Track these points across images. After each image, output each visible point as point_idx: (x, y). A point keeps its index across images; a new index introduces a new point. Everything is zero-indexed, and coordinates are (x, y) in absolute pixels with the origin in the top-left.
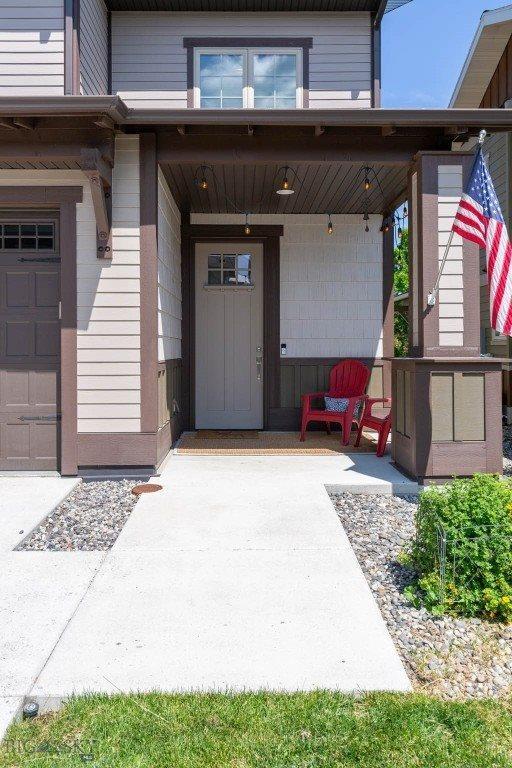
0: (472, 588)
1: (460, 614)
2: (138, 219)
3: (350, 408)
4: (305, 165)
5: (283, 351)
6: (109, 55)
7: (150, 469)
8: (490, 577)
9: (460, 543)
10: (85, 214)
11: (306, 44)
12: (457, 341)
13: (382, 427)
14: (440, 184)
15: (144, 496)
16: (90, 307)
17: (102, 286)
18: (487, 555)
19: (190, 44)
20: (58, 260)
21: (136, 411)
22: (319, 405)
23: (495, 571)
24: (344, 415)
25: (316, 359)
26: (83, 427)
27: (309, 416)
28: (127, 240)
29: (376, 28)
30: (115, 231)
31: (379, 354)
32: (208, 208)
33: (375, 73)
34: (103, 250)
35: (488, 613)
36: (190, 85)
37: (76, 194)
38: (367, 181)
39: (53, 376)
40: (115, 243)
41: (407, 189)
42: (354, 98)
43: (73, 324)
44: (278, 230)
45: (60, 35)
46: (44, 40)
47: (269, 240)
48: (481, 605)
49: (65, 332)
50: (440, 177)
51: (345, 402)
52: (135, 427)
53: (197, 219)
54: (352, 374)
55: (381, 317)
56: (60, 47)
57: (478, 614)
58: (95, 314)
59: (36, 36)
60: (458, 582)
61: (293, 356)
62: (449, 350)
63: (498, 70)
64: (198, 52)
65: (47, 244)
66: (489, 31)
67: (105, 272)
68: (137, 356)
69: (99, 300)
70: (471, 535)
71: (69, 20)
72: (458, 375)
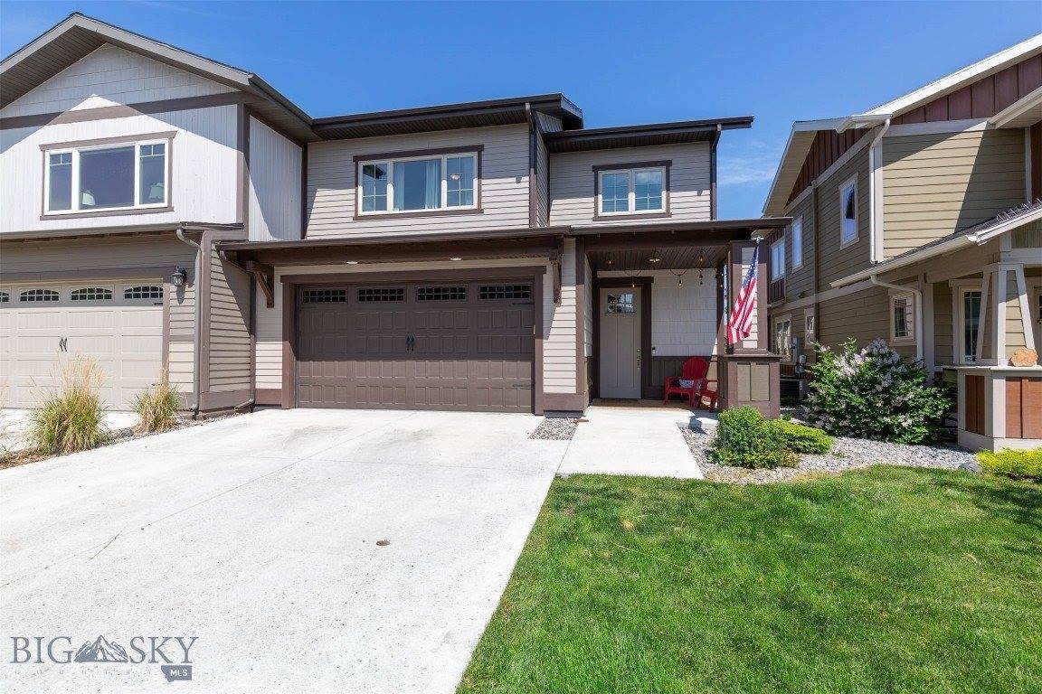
0: (739, 454)
1: (733, 465)
2: (574, 281)
3: (694, 385)
4: (666, 250)
5: (654, 352)
6: (548, 174)
7: (580, 413)
8: (747, 448)
9: (734, 434)
10: (548, 281)
11: (668, 164)
12: (754, 345)
13: (713, 396)
14: (744, 258)
15: (580, 424)
16: (550, 327)
17: (556, 317)
18: (746, 439)
19: (596, 169)
20: (534, 304)
21: (574, 382)
22: (676, 384)
23: (749, 446)
24: (691, 390)
25: (673, 357)
26: (546, 390)
27: (670, 390)
28: (569, 293)
29: (713, 151)
30: (563, 288)
31: (715, 352)
32: (608, 268)
33: (713, 178)
34: (557, 298)
35: (746, 464)
36: (596, 194)
37: (543, 270)
38: (702, 257)
39: (529, 364)
40: (563, 295)
41: (726, 258)
42: (699, 194)
43: (541, 337)
44: (651, 279)
45: (527, 178)
46: (518, 182)
47: (645, 286)
48: (742, 460)
49: (537, 341)
50: (743, 254)
51: (691, 383)
52: (573, 390)
53: (601, 274)
54: (697, 366)
55: (715, 331)
56: (527, 185)
57: (742, 465)
58: (553, 331)
59: (514, 179)
60: (733, 452)
61: (660, 355)
62: (749, 350)
63: (808, 158)
64: (601, 173)
65: (526, 296)
66: (798, 136)
67: (558, 310)
68: (574, 353)
69: (554, 324)
70: (739, 430)
71: (532, 170)
72: (753, 364)
